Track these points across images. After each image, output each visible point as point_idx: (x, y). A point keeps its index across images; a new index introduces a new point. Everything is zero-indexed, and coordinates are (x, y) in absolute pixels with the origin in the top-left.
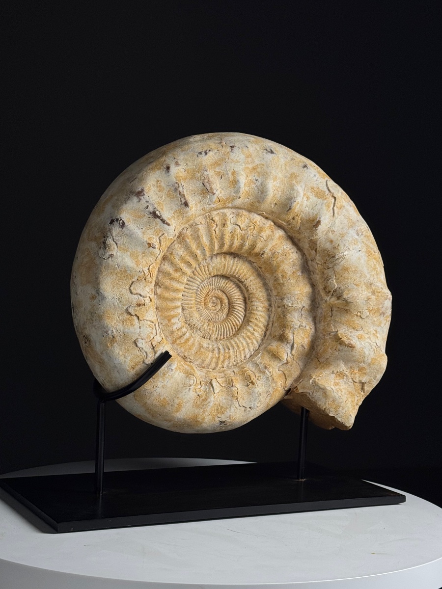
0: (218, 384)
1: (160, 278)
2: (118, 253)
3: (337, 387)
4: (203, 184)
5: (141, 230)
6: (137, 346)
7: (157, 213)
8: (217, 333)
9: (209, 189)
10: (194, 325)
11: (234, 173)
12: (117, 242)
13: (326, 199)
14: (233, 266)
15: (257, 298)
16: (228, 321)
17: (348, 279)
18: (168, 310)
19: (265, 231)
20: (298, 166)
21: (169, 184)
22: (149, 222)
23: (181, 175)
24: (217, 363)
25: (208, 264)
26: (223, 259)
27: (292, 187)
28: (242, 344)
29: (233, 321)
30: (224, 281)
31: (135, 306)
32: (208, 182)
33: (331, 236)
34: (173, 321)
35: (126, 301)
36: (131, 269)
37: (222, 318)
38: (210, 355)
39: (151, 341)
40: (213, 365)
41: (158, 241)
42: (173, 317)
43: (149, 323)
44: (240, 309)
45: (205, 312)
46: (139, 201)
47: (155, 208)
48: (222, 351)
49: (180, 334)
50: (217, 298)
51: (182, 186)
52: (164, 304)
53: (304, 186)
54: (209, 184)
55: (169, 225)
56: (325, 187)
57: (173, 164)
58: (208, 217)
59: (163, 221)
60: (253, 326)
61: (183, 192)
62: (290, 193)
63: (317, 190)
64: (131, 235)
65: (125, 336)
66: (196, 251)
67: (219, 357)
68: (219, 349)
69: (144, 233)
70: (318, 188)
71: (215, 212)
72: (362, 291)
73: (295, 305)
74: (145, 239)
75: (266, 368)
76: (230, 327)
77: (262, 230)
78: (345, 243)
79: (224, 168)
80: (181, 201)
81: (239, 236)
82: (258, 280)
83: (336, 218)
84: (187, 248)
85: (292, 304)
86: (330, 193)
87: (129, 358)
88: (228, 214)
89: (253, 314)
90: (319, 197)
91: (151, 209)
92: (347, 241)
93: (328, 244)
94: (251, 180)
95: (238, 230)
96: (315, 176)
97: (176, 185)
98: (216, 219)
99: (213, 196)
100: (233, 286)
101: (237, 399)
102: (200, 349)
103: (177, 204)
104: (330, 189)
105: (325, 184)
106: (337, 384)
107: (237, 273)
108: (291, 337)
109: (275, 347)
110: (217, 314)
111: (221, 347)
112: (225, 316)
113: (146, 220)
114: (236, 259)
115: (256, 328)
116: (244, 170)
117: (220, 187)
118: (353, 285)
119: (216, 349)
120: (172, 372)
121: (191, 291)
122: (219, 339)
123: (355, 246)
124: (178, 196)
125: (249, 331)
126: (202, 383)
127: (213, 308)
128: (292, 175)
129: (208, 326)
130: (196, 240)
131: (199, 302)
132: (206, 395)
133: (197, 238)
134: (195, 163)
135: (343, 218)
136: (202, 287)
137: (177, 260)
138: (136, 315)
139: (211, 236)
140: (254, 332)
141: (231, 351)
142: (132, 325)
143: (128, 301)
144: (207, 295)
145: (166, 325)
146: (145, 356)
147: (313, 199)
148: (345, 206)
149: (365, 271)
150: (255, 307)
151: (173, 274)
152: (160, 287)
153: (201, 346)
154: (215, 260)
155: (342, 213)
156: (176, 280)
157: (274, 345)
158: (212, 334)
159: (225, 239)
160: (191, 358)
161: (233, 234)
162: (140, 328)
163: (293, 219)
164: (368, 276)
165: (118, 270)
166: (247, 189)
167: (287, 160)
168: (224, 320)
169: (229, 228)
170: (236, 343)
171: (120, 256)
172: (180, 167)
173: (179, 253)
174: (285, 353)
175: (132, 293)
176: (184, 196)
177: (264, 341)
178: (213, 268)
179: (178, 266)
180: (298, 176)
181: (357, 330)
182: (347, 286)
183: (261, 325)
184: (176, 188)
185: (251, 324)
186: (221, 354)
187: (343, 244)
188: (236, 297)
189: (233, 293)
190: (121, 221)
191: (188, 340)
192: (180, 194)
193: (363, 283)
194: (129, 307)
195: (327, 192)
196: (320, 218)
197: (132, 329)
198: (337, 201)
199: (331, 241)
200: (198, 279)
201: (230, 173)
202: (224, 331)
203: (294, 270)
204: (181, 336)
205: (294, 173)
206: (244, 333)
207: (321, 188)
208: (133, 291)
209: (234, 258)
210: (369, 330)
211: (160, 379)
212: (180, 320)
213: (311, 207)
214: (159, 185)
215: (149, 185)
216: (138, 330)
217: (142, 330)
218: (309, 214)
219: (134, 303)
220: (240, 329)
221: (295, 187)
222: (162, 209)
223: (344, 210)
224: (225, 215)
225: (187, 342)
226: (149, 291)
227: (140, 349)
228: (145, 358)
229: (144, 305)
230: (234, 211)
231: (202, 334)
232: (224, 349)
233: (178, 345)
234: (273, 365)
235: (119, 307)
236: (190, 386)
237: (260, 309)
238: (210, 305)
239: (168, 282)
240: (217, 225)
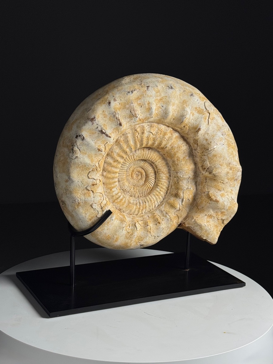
0: (139, 225)
1: (105, 166)
2: (81, 156)
3: (208, 224)
4: (130, 111)
5: (94, 141)
6: (92, 207)
7: (104, 131)
8: (139, 193)
9: (134, 114)
10: (125, 190)
11: (149, 103)
12: (80, 149)
13: (204, 114)
14: (148, 155)
15: (162, 172)
16: (145, 185)
17: (216, 161)
18: (110, 184)
19: (167, 134)
20: (188, 95)
21: (110, 113)
22: (98, 137)
23: (117, 107)
24: (139, 211)
25: (134, 154)
26: (142, 151)
27: (183, 109)
28: (153, 199)
29: (148, 185)
30: (143, 162)
31: (91, 186)
32: (133, 110)
33: (206, 136)
34: (113, 190)
35: (86, 183)
36: (88, 164)
37: (142, 184)
38: (135, 207)
39: (100, 204)
40: (136, 212)
41: (104, 147)
42: (113, 188)
43: (99, 194)
44: (152, 178)
45: (132, 181)
46: (93, 124)
47: (102, 128)
48: (142, 204)
49: (117, 197)
50: (139, 172)
51: (118, 114)
52: (108, 181)
53: (191, 108)
54: (134, 111)
55: (110, 137)
56: (204, 107)
57: (113, 100)
58: (133, 129)
59: (107, 135)
60: (160, 188)
61: (119, 117)
62: (182, 113)
63: (199, 109)
64: (88, 145)
65: (86, 202)
66: (126, 149)
67: (140, 208)
68: (140, 203)
69: (95, 143)
70: (199, 108)
71: (138, 126)
72: (224, 168)
73: (184, 177)
74: (97, 147)
75: (167, 213)
76: (146, 189)
77: (166, 134)
78: (214, 141)
79: (143, 100)
80: (117, 123)
81: (152, 138)
82: (163, 161)
83: (210, 126)
84: (121, 148)
85: (183, 176)
86: (206, 111)
87: (88, 214)
88: (145, 126)
89: (160, 181)
90: (200, 113)
91: (100, 129)
92: (216, 140)
93: (205, 141)
94: (159, 106)
95: (151, 135)
96: (198, 100)
97: (115, 113)
98: (138, 130)
99: (136, 118)
100: (148, 165)
101: (150, 233)
102: (129, 204)
103: (115, 125)
104: (207, 108)
105: (204, 104)
106: (208, 222)
107: (151, 158)
108: (182, 195)
109: (173, 201)
110: (139, 182)
111: (141, 202)
112: (143, 183)
113: (97, 135)
114: (150, 151)
115: (162, 189)
116: (155, 101)
117: (141, 113)
118: (219, 165)
119: (138, 203)
120: (113, 221)
121: (124, 171)
122: (140, 196)
123: (221, 142)
124: (116, 120)
125: (157, 191)
126: (130, 225)
127: (137, 178)
128: (183, 101)
129: (133, 189)
130: (126, 143)
131: (128, 175)
132: (132, 232)
133: (127, 142)
134: (126, 99)
135: (214, 125)
136: (130, 167)
137: (115, 155)
138: (91, 190)
139: (135, 140)
140: (160, 192)
141: (147, 203)
142: (89, 196)
143: (87, 183)
144: (133, 171)
145: (109, 193)
146: (97, 213)
147: (196, 115)
148: (216, 117)
149: (226, 155)
150: (161, 177)
151: (113, 163)
152: (105, 171)
153: (129, 203)
154: (138, 152)
155: (213, 122)
156: (115, 167)
157: (172, 199)
158: (136, 194)
159: (143, 141)
160: (123, 210)
161: (148, 138)
162: (94, 198)
163: (184, 127)
164: (228, 159)
165: (81, 166)
166: (157, 112)
167: (181, 92)
168: (143, 185)
169: (146, 134)
170: (150, 199)
171: (82, 157)
172: (116, 102)
173: (116, 151)
174: (178, 204)
176: (119, 120)
177: (166, 197)
178: (137, 156)
179: (115, 159)
180: (187, 102)
181: (220, 191)
182: (215, 166)
183: (165, 187)
184: (114, 115)
185: (158, 187)
186: (141, 206)
187: (213, 142)
188: (150, 171)
189: (148, 169)
190: (82, 136)
191: (122, 200)
192: (116, 119)
193: (225, 163)
194: (88, 186)
195: (205, 110)
196: (200, 127)
197: (89, 199)
198: (210, 115)
199: (207, 140)
200: (127, 163)
201: (146, 104)
202: (143, 192)
203: (184, 156)
204: (118, 198)
205: (185, 100)
206: (155, 192)
207: (201, 108)
208: (90, 177)
209: (149, 149)
210: (228, 190)
211: (106, 225)
212: (117, 189)
213: (195, 120)
214: (104, 113)
215: (98, 114)
216: (93, 199)
218: (193, 124)
219: (91, 184)
220: (152, 190)
221: (185, 109)
222: (106, 128)
223: (215, 120)
224: (143, 127)
225: (121, 201)
226: (99, 176)
227: (95, 209)
228: (97, 214)
229: (96, 184)
230: (149, 124)
231: (130, 195)
232: (143, 203)
233: (116, 203)
234: (171, 212)
235: (82, 186)
236: (123, 228)
237: (164, 178)
238: (135, 176)
239: (110, 168)
240: (138, 133)
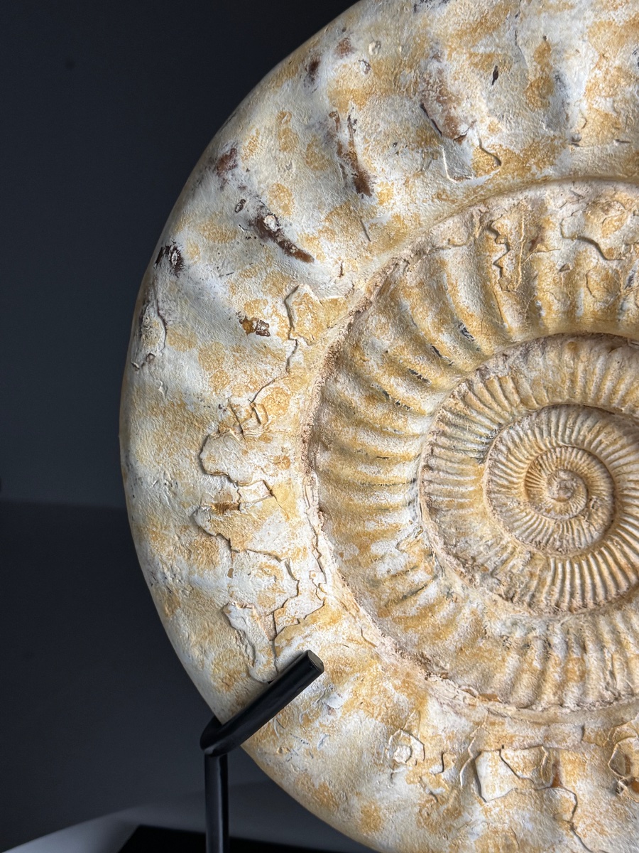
0: (503, 770)
2: (166, 352)
4: (422, 106)
5: (225, 279)
6: (230, 624)
7: (270, 222)
8: (557, 589)
9: (441, 122)
10: (474, 559)
11: (546, 51)
12: (166, 318)
14: (603, 378)
16: (601, 553)
18: (357, 516)
21: (312, 121)
22: (248, 254)
23: (353, 84)
24: (538, 690)
26: (567, 356)
29: (618, 555)
30: (589, 423)
31: (211, 512)
32: (438, 100)
34: (376, 549)
35: (188, 492)
36: (195, 399)
37: (585, 540)
38: (512, 660)
39: (273, 613)
40: (523, 693)
41: (284, 312)
42: (374, 537)
43: (263, 559)
45: (528, 516)
46: (222, 188)
47: (262, 207)
48: (557, 654)
49: (402, 588)
50: (575, 473)
51: (351, 124)
52: (341, 499)
54: (443, 103)
55: (305, 257)
57: (331, 51)
59: (287, 247)
61: (352, 144)
64: (196, 298)
65: (196, 592)
66: (433, 335)
67: (543, 672)
68: (547, 645)
69: (233, 289)
71: (506, 202)
74: (236, 308)
79: (508, 35)
80: (345, 176)
81: (594, 278)
84: (405, 327)
87: (212, 655)
88: (552, 205)
91: (251, 211)
94: (619, 69)
95: (592, 260)
97: (332, 121)
98: (506, 224)
99: (457, 147)
100: (624, 441)
101: (573, 828)
102: (474, 640)
103: (335, 188)
107: (623, 401)
110: (569, 526)
111: (556, 640)
112: (596, 535)
113: (239, 247)
114: (617, 356)
116: (593, 31)
117: (491, 112)
119: (537, 646)
121: (460, 456)
122: (565, 606)
124: (336, 158)
126: (448, 757)
127: (559, 506)
129: (527, 563)
130: (433, 300)
131: (503, 486)
132: (457, 799)
133: (436, 292)
134: (405, 35)
137: (373, 366)
138: (219, 534)
139: (484, 286)
141: (592, 658)
142: (211, 562)
143: (194, 494)
144: (536, 465)
145: (355, 562)
146: (251, 658)
151: (362, 409)
152: (326, 448)
153: (479, 631)
154: (540, 360)
158: (538, 590)
159: (540, 294)
161: (570, 276)
162: (230, 575)
165: (167, 403)
166: (604, 105)
168: (596, 547)
169: (555, 250)
170: (614, 631)
171: (169, 361)
172: (351, 60)
173: (378, 343)
175: (204, 472)
176: (352, 158)
178: (534, 384)
179: (375, 385)
184: (328, 133)
186: (551, 663)
188: (632, 477)
189: (622, 461)
190: (175, 254)
191: (430, 609)
192: (339, 152)
194: (197, 511)
197: (208, 575)
200: (479, 418)
201: (528, 54)
202: (583, 584)
204: (405, 597)
208: (209, 466)
209: (612, 349)
211: (298, 732)
212: (403, 547)
214: (283, 127)
215: (254, 133)
216: (225, 581)
217: (235, 581)
219: (209, 503)
222: (286, 208)
224: (540, 207)
225: (425, 616)
226: (263, 464)
227: (242, 636)
228: (250, 665)
229: (238, 508)
230: (581, 189)
231: (502, 589)
232: (568, 647)
233: (397, 621)
235: (173, 508)
236: (395, 765)
238: (549, 495)
239: (347, 434)
240: (507, 245)
